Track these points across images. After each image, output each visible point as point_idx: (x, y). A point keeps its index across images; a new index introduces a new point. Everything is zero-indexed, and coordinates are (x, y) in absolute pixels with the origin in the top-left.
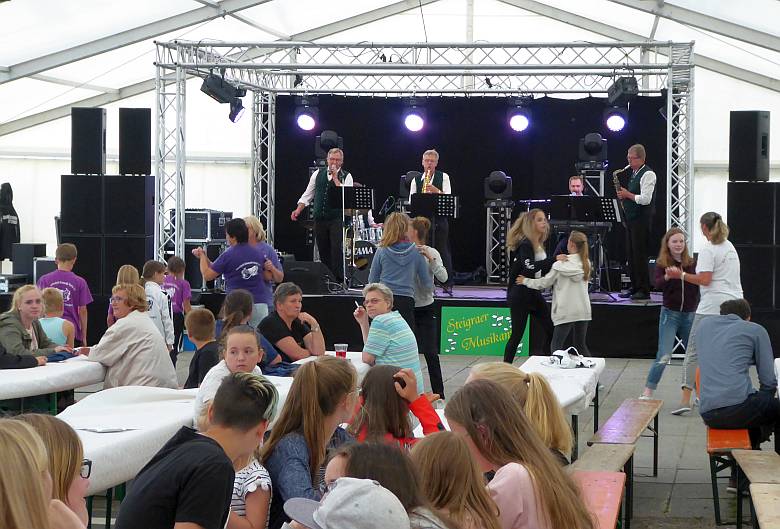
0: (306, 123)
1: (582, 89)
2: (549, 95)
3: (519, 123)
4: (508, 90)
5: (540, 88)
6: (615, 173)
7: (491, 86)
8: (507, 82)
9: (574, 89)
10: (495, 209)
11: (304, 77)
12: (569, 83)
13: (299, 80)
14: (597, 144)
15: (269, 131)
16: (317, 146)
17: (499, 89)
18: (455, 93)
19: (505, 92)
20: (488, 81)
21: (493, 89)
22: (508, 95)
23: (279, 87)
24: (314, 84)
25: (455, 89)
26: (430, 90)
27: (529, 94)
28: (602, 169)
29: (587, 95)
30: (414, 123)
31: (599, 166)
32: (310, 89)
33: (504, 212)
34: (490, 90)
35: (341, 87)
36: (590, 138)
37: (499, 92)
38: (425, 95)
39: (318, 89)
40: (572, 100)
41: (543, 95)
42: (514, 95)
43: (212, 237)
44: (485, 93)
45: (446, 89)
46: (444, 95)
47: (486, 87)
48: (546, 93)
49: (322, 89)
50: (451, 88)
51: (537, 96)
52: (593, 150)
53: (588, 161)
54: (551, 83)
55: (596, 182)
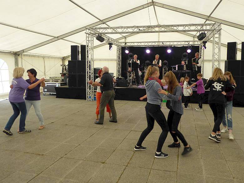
0: (127, 52)
1: (182, 45)
2: (175, 46)
3: (169, 51)
5: (173, 44)
6: (192, 59)
8: (167, 43)
9: (180, 45)
10: (164, 68)
12: (179, 43)
13: (126, 43)
15: (120, 54)
22: (167, 46)
23: (122, 45)
24: (128, 44)
25: (156, 45)
26: (151, 45)
27: (171, 46)
28: (187, 60)
30: (148, 51)
33: (166, 69)
35: (134, 45)
36: (184, 53)
37: (165, 45)
44: (162, 46)
47: (162, 44)
51: (173, 46)
52: (185, 56)
53: (184, 58)
54: (175, 43)
55: (185, 63)
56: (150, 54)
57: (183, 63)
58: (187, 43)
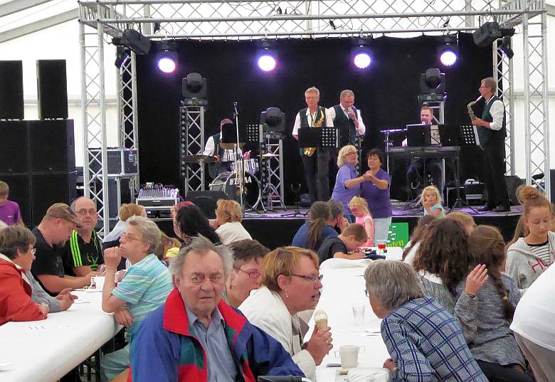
0: (167, 65)
1: (416, 29)
2: (386, 35)
3: (362, 61)
4: (350, 31)
5: (379, 29)
6: (469, 105)
7: (335, 29)
8: (350, 25)
9: (409, 29)
11: (162, 24)
12: (405, 24)
13: (157, 27)
14: (437, 78)
16: (184, 86)
17: (342, 31)
18: (301, 34)
19: (346, 33)
20: (332, 23)
21: (338, 30)
22: (350, 35)
25: (302, 31)
26: (278, 32)
27: (369, 34)
28: (442, 100)
29: (421, 34)
30: (267, 63)
31: (439, 97)
32: (168, 35)
34: (334, 31)
35: (197, 33)
36: (431, 73)
37: (341, 33)
38: (274, 37)
39: (175, 34)
40: (408, 40)
41: (381, 35)
42: (355, 35)
43: (126, 172)
44: (328, 34)
45: (294, 32)
46: (291, 37)
47: (330, 29)
48: (383, 32)
49: (179, 34)
50: (299, 30)
51: (375, 36)
52: (431, 84)
53: (429, 94)
54: (388, 25)
55: (436, 113)
56: (277, 72)
57: (426, 113)
58: (437, 23)
